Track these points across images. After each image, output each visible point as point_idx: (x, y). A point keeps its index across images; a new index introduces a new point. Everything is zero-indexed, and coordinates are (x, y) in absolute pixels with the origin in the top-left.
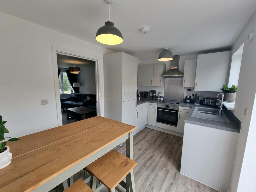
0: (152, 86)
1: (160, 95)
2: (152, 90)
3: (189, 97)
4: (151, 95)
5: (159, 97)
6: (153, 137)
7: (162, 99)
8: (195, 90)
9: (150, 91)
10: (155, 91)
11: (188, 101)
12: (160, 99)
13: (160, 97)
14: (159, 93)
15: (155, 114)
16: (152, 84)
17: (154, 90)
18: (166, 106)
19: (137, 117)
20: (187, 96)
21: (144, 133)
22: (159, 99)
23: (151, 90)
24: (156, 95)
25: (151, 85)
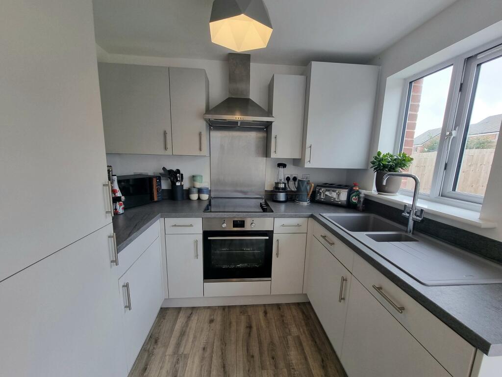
0: (169, 152)
1: (198, 185)
2: (168, 168)
3: (282, 186)
4: (165, 185)
5: (195, 190)
6: (209, 351)
7: (205, 197)
8: (307, 165)
9: (162, 171)
10: (178, 171)
11: (282, 196)
12: (199, 198)
13: (200, 191)
14: (193, 178)
15: (197, 256)
16: (169, 146)
17: (175, 169)
18: (236, 224)
19: (128, 307)
20: (277, 184)
21: (166, 346)
22: (194, 197)
23: (164, 169)
24: (182, 186)
25: (166, 148)
